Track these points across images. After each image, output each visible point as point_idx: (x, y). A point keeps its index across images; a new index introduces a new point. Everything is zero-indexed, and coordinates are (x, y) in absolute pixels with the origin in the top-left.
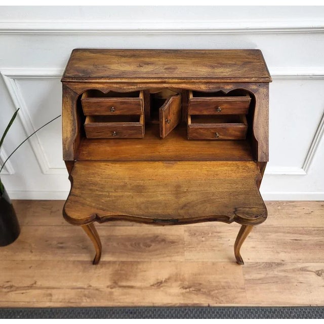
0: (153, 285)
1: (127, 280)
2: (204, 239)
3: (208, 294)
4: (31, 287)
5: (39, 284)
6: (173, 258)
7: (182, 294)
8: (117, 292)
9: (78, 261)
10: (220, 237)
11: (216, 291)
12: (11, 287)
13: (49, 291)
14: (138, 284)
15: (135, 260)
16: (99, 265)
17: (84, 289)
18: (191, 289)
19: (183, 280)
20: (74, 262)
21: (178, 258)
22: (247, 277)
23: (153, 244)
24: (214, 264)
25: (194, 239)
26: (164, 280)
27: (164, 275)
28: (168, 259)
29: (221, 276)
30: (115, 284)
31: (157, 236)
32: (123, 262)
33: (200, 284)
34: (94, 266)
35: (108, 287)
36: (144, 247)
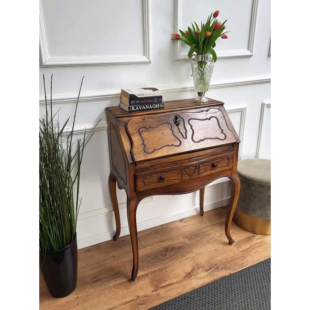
0: (185, 277)
1: (165, 281)
2: (199, 239)
3: (225, 268)
6: (188, 256)
7: (209, 274)
8: (161, 292)
9: (118, 284)
10: (208, 235)
11: (229, 265)
14: (175, 281)
15: (161, 267)
16: (136, 281)
17: (134, 300)
18: (212, 269)
19: (203, 266)
20: (114, 286)
21: (191, 255)
22: (241, 250)
23: (168, 253)
24: (216, 250)
25: (194, 241)
26: (190, 271)
27: (188, 268)
28: (184, 258)
29: (225, 255)
30: (157, 288)
31: (167, 248)
32: (154, 272)
33: (216, 264)
34: (133, 282)
35: (153, 292)
36: (162, 257)
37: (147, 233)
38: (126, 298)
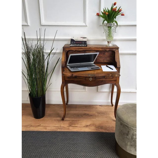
0: (85, 126)
1: (75, 125)
2: (103, 115)
3: (105, 129)
4: (39, 126)
5: (42, 125)
6: (92, 120)
7: (96, 129)
8: (71, 128)
9: (56, 120)
11: (108, 129)
12: (31, 126)
13: (45, 127)
15: (78, 120)
16: (64, 121)
17: (59, 127)
18: (99, 128)
19: (96, 125)
20: (55, 120)
21: (94, 120)
23: (84, 116)
24: (107, 121)
25: (99, 115)
26: (88, 125)
27: (88, 123)
28: (90, 119)
29: (110, 125)
31: (86, 114)
32: (73, 120)
33: (102, 126)
34: (62, 121)
35: (67, 126)
36: (81, 116)
37: (81, 106)
38: (56, 125)
